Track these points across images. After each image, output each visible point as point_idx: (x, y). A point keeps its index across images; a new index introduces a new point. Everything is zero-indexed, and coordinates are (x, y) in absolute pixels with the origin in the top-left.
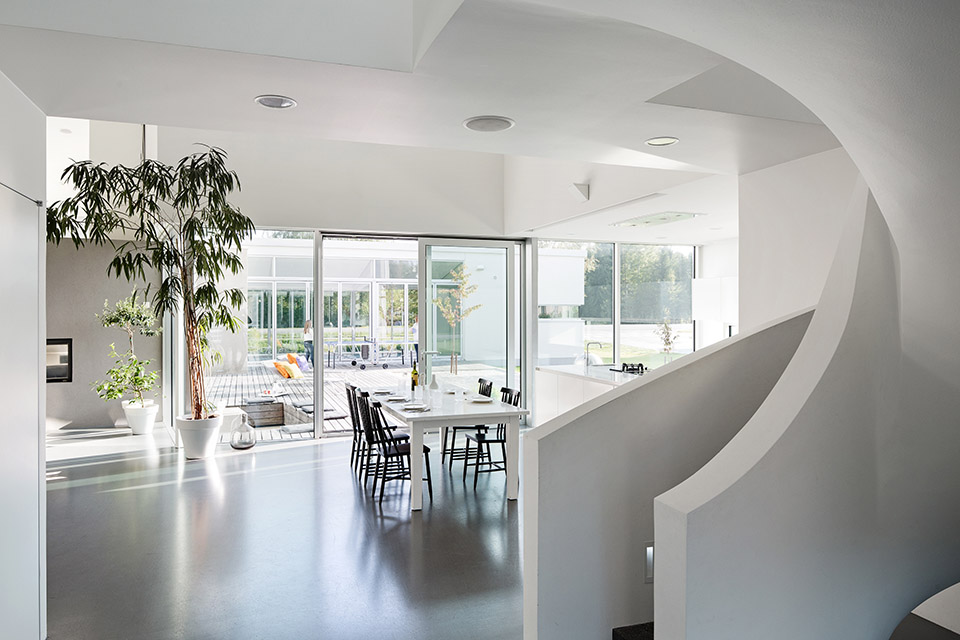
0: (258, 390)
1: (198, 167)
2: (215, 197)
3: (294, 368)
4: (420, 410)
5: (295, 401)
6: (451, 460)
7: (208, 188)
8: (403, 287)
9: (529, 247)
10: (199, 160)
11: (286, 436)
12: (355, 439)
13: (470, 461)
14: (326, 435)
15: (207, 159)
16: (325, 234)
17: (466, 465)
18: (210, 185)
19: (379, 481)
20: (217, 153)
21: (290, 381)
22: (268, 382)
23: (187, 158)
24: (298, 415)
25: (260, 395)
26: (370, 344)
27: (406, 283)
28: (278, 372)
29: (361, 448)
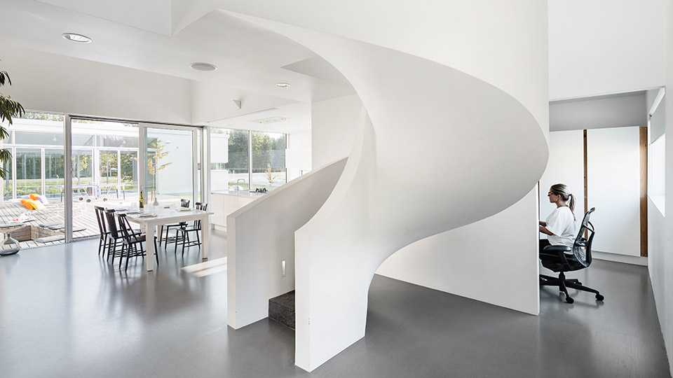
0: (6, 219)
3: (37, 202)
4: (151, 216)
5: (41, 223)
6: (166, 243)
8: (116, 152)
9: (205, 131)
11: (41, 245)
12: (102, 238)
13: (178, 243)
14: (75, 240)
16: (73, 117)
17: (176, 245)
19: (124, 259)
21: (34, 212)
24: (46, 232)
26: (93, 187)
27: (119, 150)
28: (25, 207)
29: (108, 242)
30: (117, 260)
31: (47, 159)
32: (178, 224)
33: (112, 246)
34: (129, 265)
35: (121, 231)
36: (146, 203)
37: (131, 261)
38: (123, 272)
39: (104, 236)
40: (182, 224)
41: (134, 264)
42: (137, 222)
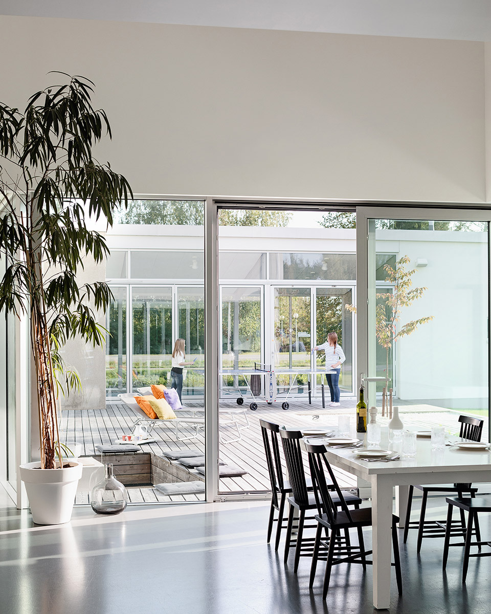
0: (113, 436)
1: (55, 105)
2: (78, 148)
3: (162, 403)
4: (383, 458)
5: (167, 450)
6: (420, 537)
7: (68, 135)
8: (308, 291)
10: (56, 96)
11: (164, 499)
12: (274, 501)
13: (453, 540)
14: (223, 497)
15: (67, 93)
17: (447, 545)
18: (71, 132)
19: (321, 565)
20: (81, 85)
21: (159, 423)
22: (124, 425)
23: (39, 94)
24: (174, 471)
25: (118, 441)
26: (262, 374)
27: (314, 285)
28: (142, 411)
29: (286, 515)
30: (305, 564)
31: (183, 312)
32: (452, 486)
33: (296, 525)
34: (331, 583)
35: (314, 489)
36: (373, 421)
37: (337, 573)
38: (318, 599)
39: (279, 495)
40: (461, 488)
41: (341, 581)
42: (351, 469)
